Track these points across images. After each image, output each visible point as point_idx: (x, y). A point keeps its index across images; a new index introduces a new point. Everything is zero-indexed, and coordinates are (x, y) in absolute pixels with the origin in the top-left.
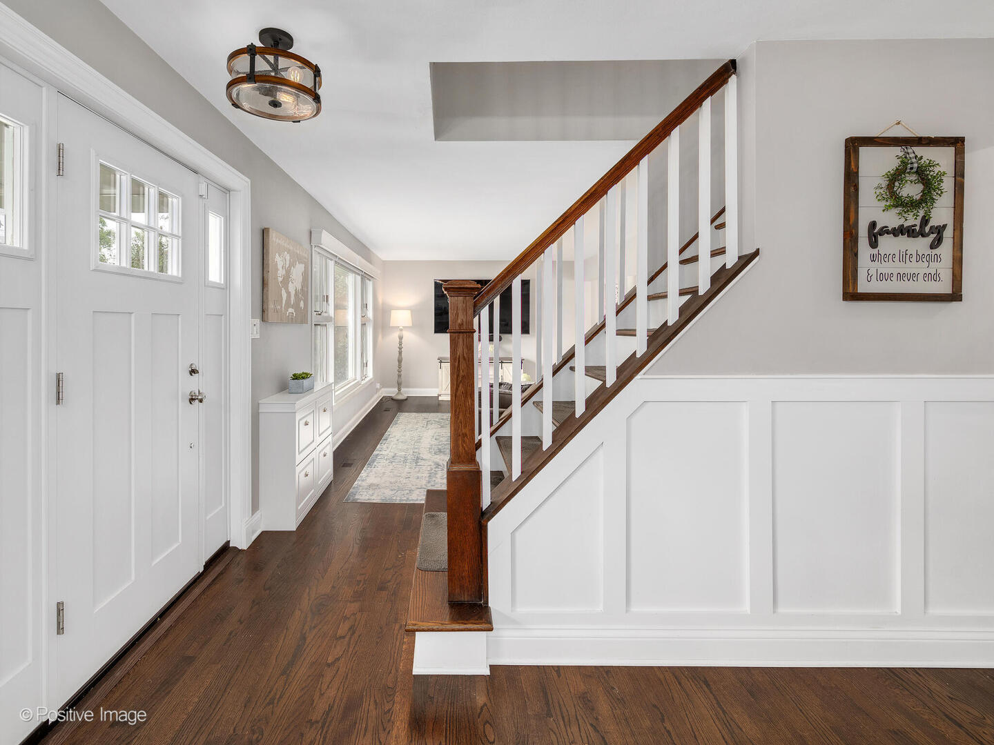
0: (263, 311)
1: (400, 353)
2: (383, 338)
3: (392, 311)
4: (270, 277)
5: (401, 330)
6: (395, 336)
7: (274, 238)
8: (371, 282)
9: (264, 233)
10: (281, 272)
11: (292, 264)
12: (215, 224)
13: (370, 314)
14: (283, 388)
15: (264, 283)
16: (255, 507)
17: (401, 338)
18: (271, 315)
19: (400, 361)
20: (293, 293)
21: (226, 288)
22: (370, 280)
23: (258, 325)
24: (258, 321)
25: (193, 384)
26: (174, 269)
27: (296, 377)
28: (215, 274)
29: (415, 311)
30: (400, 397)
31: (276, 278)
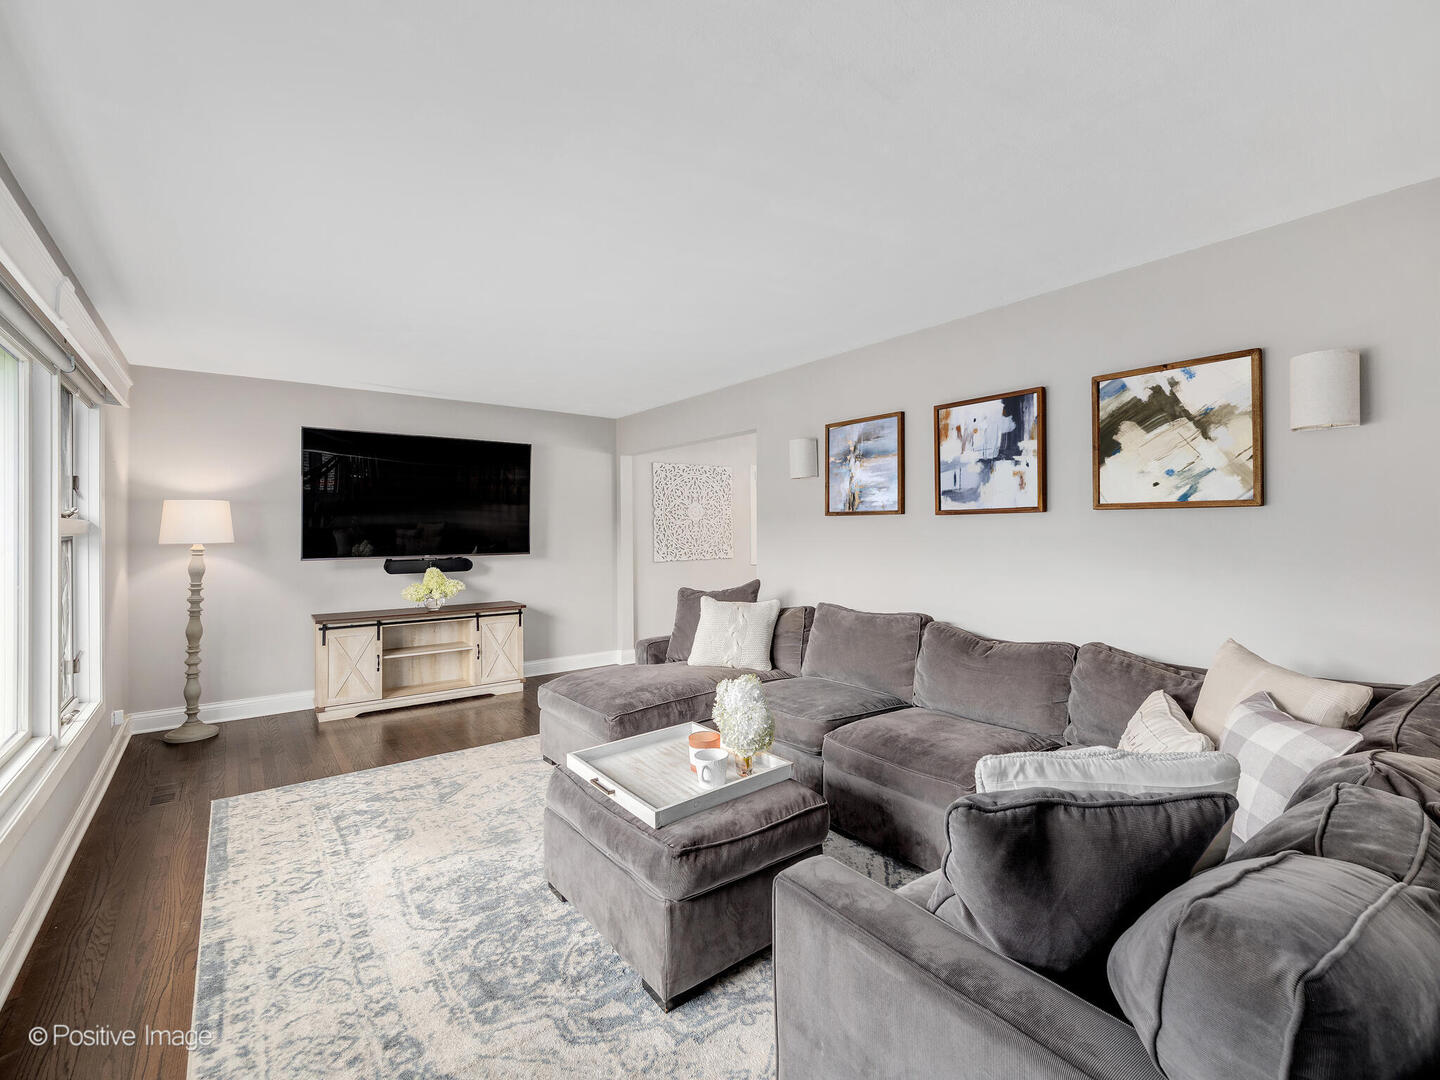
1: (195, 614)
2: (130, 573)
3: (166, 502)
5: (198, 553)
6: (177, 570)
8: (95, 414)
13: (92, 505)
17: (197, 575)
19: (193, 637)
22: (92, 405)
29: (242, 504)
30: (195, 734)
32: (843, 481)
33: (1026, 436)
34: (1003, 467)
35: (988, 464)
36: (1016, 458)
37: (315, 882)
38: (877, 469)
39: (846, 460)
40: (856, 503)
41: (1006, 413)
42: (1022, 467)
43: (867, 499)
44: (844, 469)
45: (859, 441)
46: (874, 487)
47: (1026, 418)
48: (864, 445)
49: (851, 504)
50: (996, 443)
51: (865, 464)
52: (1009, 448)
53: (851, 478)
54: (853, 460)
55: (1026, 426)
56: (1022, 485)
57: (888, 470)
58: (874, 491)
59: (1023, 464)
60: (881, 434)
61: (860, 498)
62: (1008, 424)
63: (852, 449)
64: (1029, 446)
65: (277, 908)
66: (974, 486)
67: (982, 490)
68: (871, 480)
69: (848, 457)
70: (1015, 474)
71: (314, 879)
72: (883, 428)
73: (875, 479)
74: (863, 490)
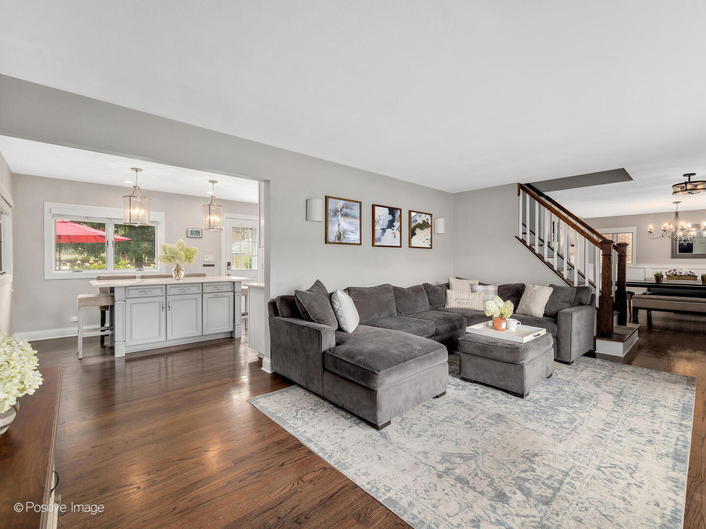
32: (334, 225)
33: (396, 221)
34: (389, 231)
35: (384, 230)
36: (393, 228)
37: (605, 465)
38: (351, 223)
39: (336, 214)
40: (342, 237)
41: (390, 214)
42: (395, 231)
43: (347, 236)
44: (335, 219)
45: (343, 207)
46: (350, 231)
47: (396, 215)
48: (345, 210)
49: (339, 237)
50: (386, 223)
51: (346, 220)
52: (391, 225)
53: (339, 225)
54: (340, 216)
55: (396, 218)
56: (395, 237)
57: (355, 225)
58: (350, 233)
59: (395, 230)
60: (353, 208)
61: (343, 235)
62: (390, 217)
63: (339, 210)
64: (397, 224)
65: (636, 467)
66: (379, 237)
67: (382, 238)
68: (349, 228)
69: (337, 214)
70: (393, 233)
71: (605, 467)
72: (354, 205)
73: (350, 228)
74: (345, 232)
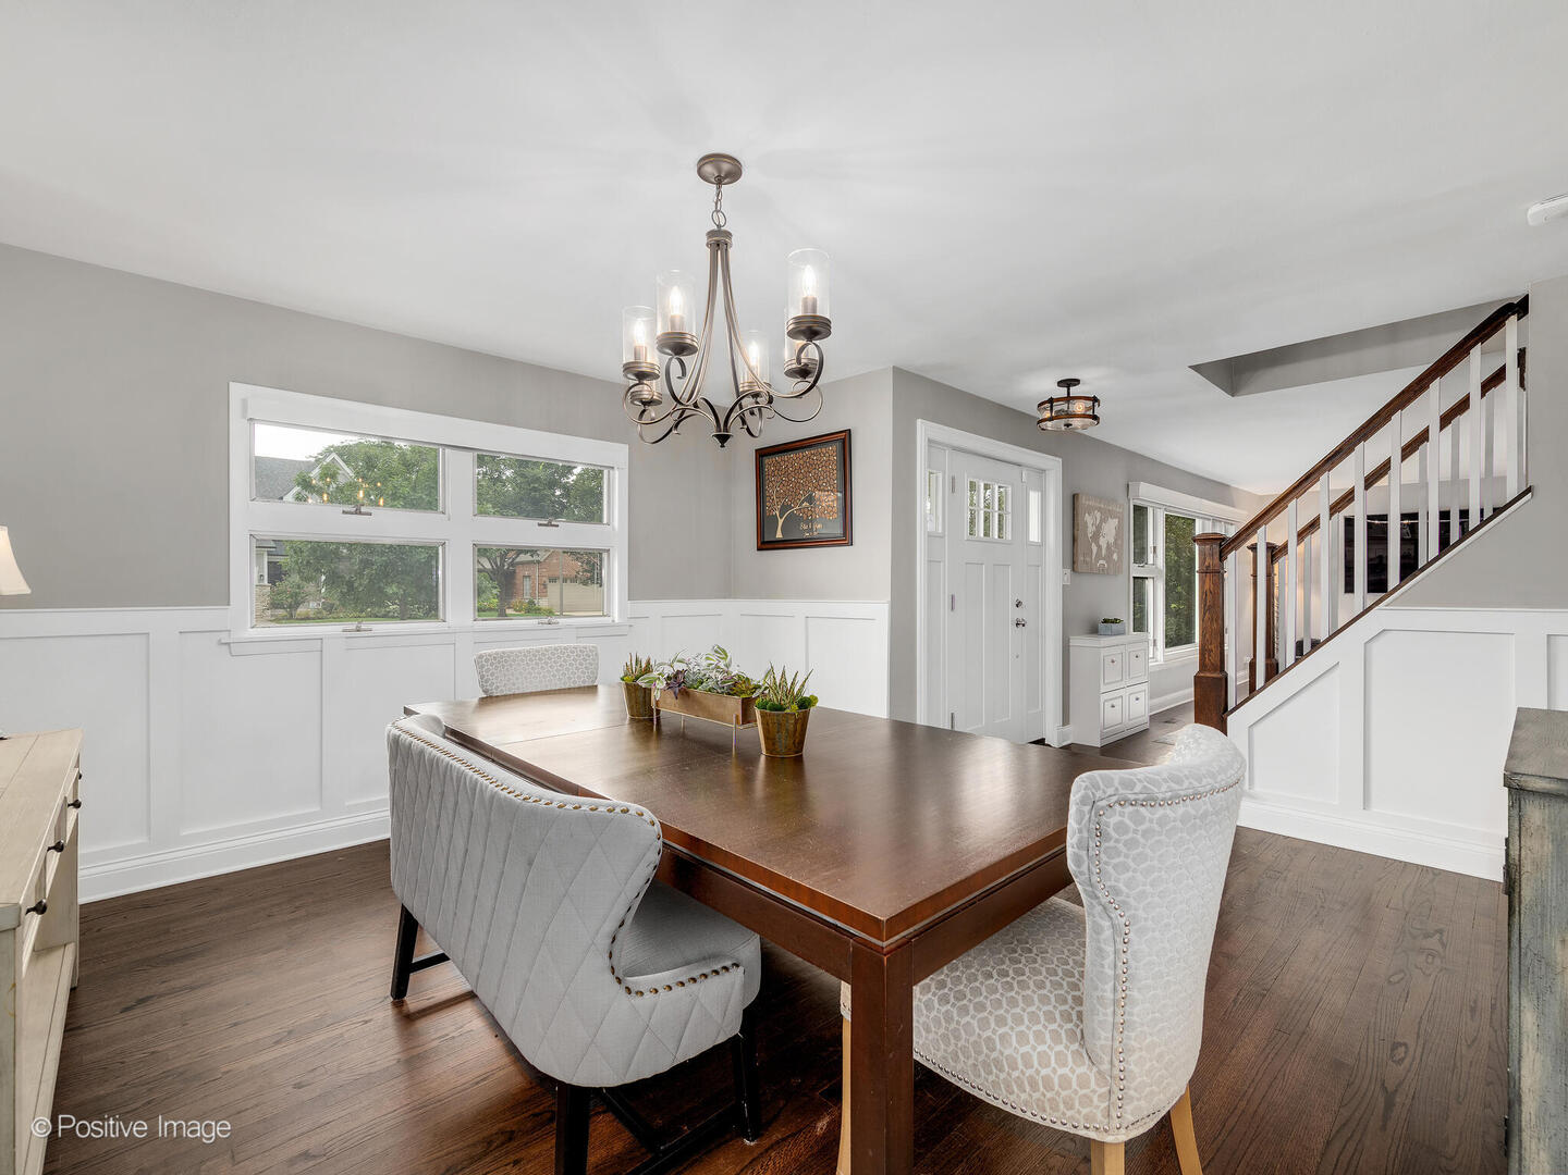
0: (1074, 563)
4: (1080, 534)
7: (1083, 501)
9: (1075, 497)
10: (1091, 529)
11: (1103, 520)
12: (1034, 497)
14: (1094, 631)
15: (1074, 540)
16: (1066, 720)
18: (1080, 566)
20: (1104, 546)
21: (1042, 545)
23: (1069, 574)
24: (1069, 571)
25: (1019, 614)
26: (1008, 535)
27: (1105, 621)
28: (1034, 536)
31: (1086, 535)
